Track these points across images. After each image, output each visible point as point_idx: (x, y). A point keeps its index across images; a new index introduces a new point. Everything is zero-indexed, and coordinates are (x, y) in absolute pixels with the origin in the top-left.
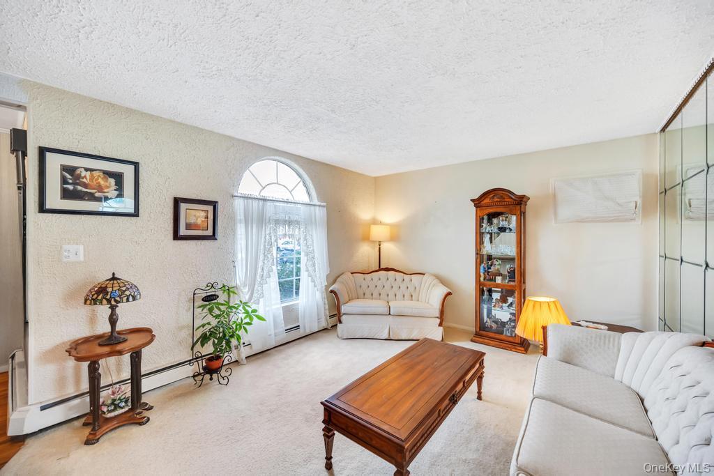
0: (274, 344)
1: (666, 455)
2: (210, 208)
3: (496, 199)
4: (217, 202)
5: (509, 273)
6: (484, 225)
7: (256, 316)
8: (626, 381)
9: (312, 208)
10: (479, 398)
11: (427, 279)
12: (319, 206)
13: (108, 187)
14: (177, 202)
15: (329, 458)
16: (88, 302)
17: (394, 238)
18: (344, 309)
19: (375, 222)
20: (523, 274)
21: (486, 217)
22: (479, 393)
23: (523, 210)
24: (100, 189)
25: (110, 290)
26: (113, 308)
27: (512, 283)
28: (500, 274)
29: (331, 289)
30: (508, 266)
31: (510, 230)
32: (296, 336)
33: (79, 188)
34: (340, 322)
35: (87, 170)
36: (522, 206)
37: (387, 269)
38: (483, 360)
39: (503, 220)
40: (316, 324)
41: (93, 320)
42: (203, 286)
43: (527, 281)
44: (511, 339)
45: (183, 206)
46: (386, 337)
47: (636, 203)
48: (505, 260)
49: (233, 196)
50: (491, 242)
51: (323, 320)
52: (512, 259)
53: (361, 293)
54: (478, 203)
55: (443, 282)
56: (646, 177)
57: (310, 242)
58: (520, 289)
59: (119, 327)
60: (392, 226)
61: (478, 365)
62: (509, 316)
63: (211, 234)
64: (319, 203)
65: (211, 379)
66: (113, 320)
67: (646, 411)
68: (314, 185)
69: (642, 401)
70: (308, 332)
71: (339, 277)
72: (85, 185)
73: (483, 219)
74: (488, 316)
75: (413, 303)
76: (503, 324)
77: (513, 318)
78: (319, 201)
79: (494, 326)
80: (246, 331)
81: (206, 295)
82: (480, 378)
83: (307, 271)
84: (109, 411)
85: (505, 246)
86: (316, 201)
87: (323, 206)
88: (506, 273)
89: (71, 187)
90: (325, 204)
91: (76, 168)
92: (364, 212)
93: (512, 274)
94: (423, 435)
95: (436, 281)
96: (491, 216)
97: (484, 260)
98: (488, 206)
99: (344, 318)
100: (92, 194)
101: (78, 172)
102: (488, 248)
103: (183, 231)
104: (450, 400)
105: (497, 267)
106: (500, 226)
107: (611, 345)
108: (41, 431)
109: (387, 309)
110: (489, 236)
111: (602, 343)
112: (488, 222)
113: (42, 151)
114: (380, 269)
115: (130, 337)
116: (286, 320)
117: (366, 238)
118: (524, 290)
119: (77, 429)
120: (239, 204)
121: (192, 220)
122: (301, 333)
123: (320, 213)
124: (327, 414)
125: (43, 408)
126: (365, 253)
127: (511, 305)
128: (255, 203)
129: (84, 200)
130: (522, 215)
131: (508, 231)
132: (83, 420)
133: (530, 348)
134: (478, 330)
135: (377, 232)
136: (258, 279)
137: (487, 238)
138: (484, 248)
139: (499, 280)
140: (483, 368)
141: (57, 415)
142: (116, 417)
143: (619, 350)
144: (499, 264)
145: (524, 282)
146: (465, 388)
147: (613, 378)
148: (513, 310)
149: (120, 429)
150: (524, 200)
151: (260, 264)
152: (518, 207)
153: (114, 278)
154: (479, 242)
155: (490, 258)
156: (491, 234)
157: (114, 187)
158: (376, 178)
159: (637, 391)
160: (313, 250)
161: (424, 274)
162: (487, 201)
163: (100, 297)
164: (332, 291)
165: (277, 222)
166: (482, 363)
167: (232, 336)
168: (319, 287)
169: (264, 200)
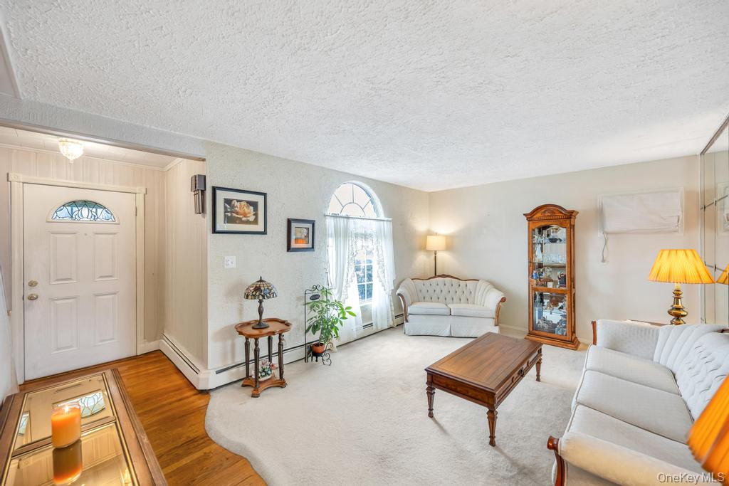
0: (356, 337)
1: (686, 404)
2: (310, 226)
3: (547, 214)
4: (314, 221)
5: (559, 279)
6: (536, 237)
7: (349, 313)
8: (662, 362)
9: (382, 222)
10: (538, 380)
11: (482, 285)
12: (387, 221)
13: (249, 213)
14: (289, 222)
15: (431, 410)
16: (250, 297)
17: (449, 248)
18: (409, 310)
19: (430, 233)
20: (573, 280)
21: (537, 230)
22: (538, 375)
23: (572, 223)
24: (245, 215)
25: (262, 288)
26: (261, 302)
27: (562, 288)
28: (552, 281)
29: (398, 292)
30: (559, 273)
31: (561, 240)
32: (371, 332)
33: (234, 215)
34: (407, 321)
35: (238, 201)
36: (572, 220)
37: (444, 276)
38: (541, 349)
39: (553, 232)
40: (386, 322)
41: (241, 311)
42: (310, 287)
43: (576, 287)
44: (563, 338)
45: (294, 225)
46: (448, 334)
47: (679, 217)
48: (555, 267)
49: (325, 216)
50: (542, 251)
51: (390, 319)
52: (562, 267)
53: (421, 296)
54: (530, 217)
55: (496, 286)
56: (689, 195)
57: (380, 252)
58: (571, 293)
59: (264, 317)
60: (447, 237)
61: (537, 353)
62: (560, 318)
63: (311, 246)
64: (386, 219)
65: (317, 361)
66: (260, 311)
67: (676, 381)
68: (381, 202)
69: (674, 375)
70: (379, 329)
71: (401, 282)
72: (237, 213)
73: (534, 230)
74: (539, 318)
75: (469, 306)
76: (554, 326)
77: (565, 319)
78: (385, 216)
79: (546, 326)
80: (342, 325)
81: (312, 295)
82: (539, 364)
83: (379, 277)
84: (262, 376)
85: (555, 254)
86: (382, 217)
87: (390, 221)
88: (557, 279)
89: (229, 214)
90: (390, 219)
91: (232, 200)
92: (420, 225)
93: (563, 280)
94: (504, 392)
95: (490, 286)
96: (541, 230)
97: (536, 268)
98: (539, 220)
99: (410, 318)
100: (240, 219)
101: (233, 203)
102: (539, 257)
103: (293, 245)
104: (519, 374)
105: (548, 274)
106: (551, 237)
107: (651, 335)
108: (217, 388)
109: (448, 310)
110: (540, 245)
111: (643, 334)
112: (539, 233)
113: (214, 189)
114: (436, 276)
115: (269, 324)
116: (364, 318)
117: (423, 248)
118: (574, 294)
119: (238, 389)
120: (330, 222)
121: (299, 235)
122: (374, 329)
123: (387, 227)
124: (430, 377)
125: (217, 372)
126: (423, 261)
127: (561, 308)
128: (342, 220)
129: (236, 223)
130: (571, 229)
131: (558, 242)
132: (241, 383)
133: (580, 346)
134: (531, 330)
135: (433, 243)
136: (344, 283)
137: (538, 248)
138: (536, 256)
139: (550, 285)
140: (541, 355)
141: (224, 378)
142: (265, 381)
143: (657, 339)
144: (550, 272)
145: (574, 288)
146: (529, 367)
147: (652, 360)
148: (564, 311)
149: (270, 389)
150: (574, 214)
151: (346, 270)
152: (568, 221)
153: (261, 281)
154: (532, 252)
155: (540, 266)
156: (542, 244)
157: (253, 213)
158: (430, 194)
159: (671, 368)
160: (383, 259)
161: (478, 280)
162: (538, 215)
163: (257, 294)
164: (399, 295)
165: (356, 235)
166: (540, 351)
167: (332, 328)
168: (388, 290)
169: (348, 218)
